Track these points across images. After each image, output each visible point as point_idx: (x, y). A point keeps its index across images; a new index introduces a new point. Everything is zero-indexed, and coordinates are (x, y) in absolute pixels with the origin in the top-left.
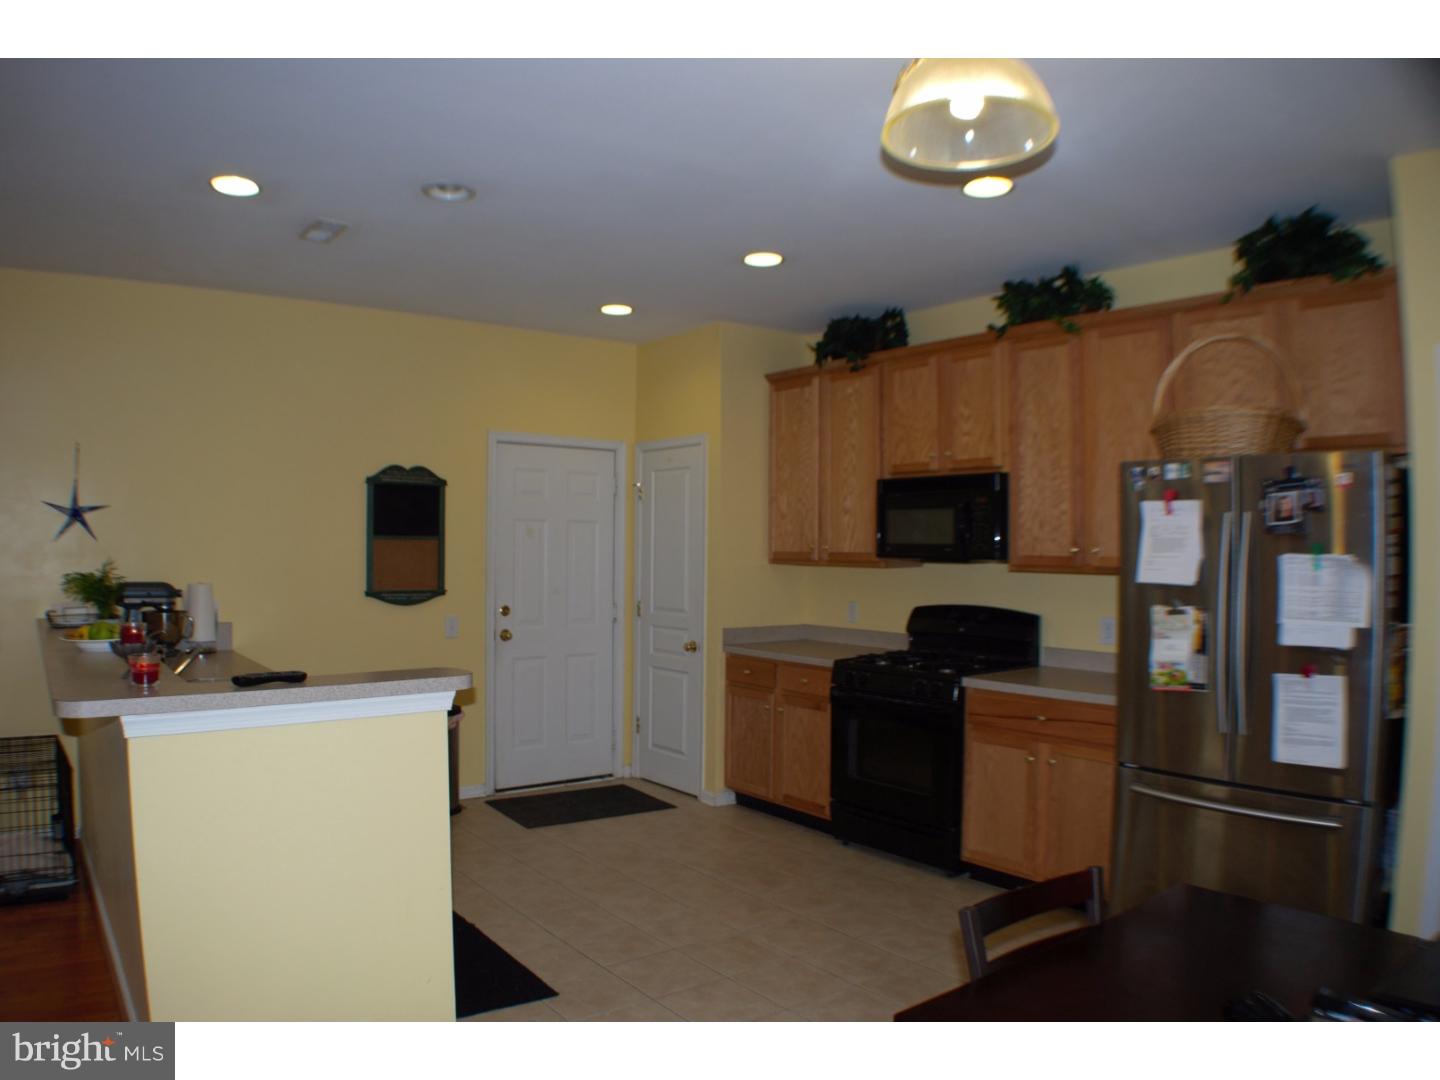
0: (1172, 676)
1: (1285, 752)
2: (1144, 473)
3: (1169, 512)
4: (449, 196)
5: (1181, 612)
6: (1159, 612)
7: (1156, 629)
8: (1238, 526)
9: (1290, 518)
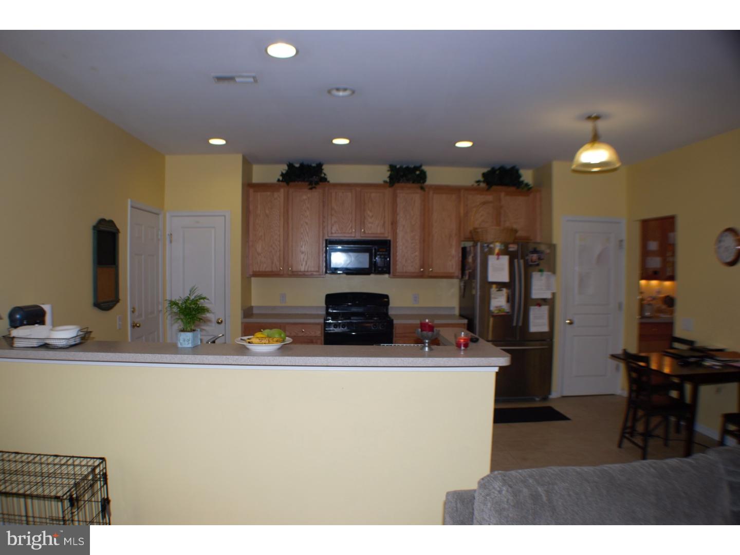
0: (500, 310)
1: (533, 329)
2: (488, 246)
3: (498, 259)
4: (341, 93)
5: (501, 290)
6: (494, 289)
7: (492, 296)
8: (520, 263)
9: (535, 262)
